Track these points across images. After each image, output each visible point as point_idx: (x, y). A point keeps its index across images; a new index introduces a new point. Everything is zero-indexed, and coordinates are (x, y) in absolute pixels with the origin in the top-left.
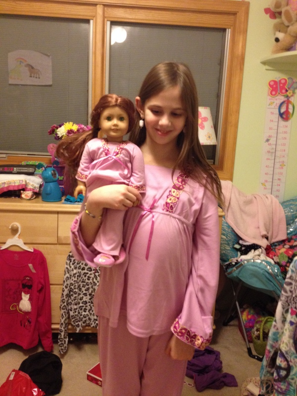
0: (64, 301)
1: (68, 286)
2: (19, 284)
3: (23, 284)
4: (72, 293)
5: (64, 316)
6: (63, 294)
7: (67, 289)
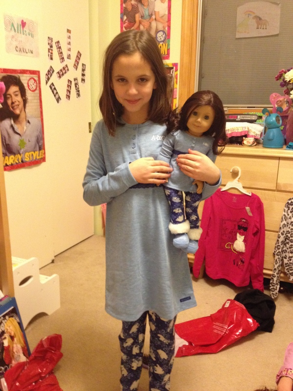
0: (279, 247)
1: (285, 233)
2: (235, 225)
3: (239, 226)
4: (287, 241)
5: (278, 262)
6: (278, 241)
7: (283, 236)
